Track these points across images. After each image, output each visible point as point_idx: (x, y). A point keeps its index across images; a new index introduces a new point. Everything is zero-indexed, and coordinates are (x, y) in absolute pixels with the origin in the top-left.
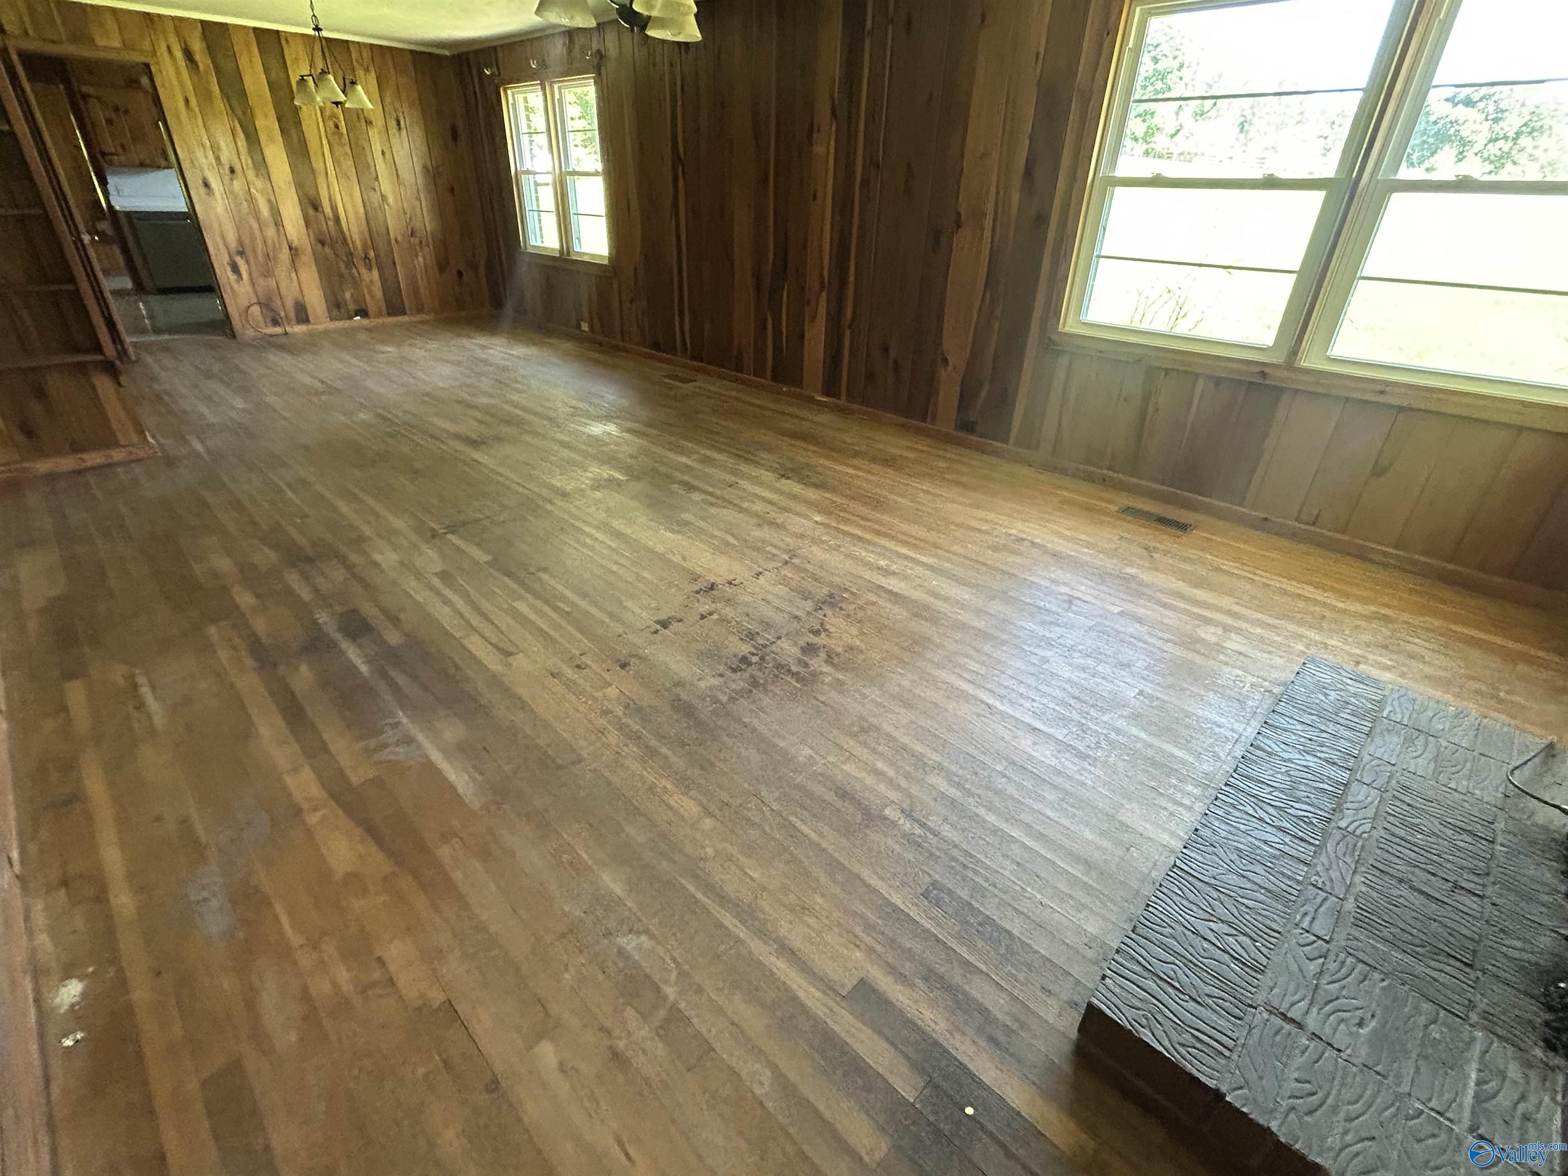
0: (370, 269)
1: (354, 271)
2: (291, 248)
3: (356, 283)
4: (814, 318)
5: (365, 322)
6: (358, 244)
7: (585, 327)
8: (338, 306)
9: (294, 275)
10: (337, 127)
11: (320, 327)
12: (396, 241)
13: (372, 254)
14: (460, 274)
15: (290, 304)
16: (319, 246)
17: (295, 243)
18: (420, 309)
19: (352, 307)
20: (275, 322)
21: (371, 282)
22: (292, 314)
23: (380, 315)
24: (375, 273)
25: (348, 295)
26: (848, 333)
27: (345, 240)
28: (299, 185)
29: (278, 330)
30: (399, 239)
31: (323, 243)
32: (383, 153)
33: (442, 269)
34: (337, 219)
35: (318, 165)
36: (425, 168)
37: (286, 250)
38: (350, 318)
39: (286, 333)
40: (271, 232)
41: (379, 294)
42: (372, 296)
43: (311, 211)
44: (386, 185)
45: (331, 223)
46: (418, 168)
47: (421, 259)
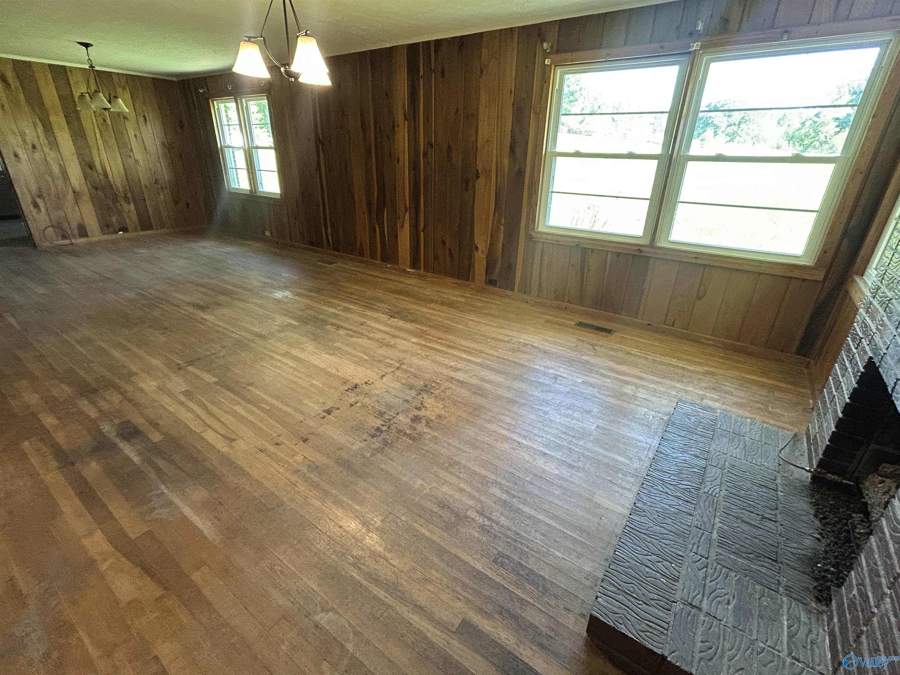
0: (129, 203)
1: (118, 204)
2: (74, 192)
3: (120, 212)
4: (402, 227)
5: (127, 235)
6: (121, 189)
7: (268, 233)
8: (108, 226)
9: (77, 208)
10: (105, 121)
11: (95, 239)
12: (146, 187)
13: (129, 195)
14: (188, 205)
15: (74, 224)
16: (94, 190)
17: (78, 189)
18: (162, 226)
19: (117, 226)
20: (64, 237)
21: (129, 211)
22: (76, 232)
23: (136, 230)
24: (132, 206)
25: (114, 220)
26: (422, 234)
27: (111, 186)
28: (79, 155)
29: (67, 242)
30: (147, 185)
31: (96, 189)
32: (135, 136)
33: (176, 202)
34: (106, 175)
35: (92, 142)
36: (163, 144)
37: (71, 192)
38: (116, 233)
39: (72, 244)
40: (60, 183)
41: (135, 218)
42: (131, 219)
43: (88, 170)
44: (138, 155)
45: (101, 177)
46: (158, 143)
47: (162, 197)
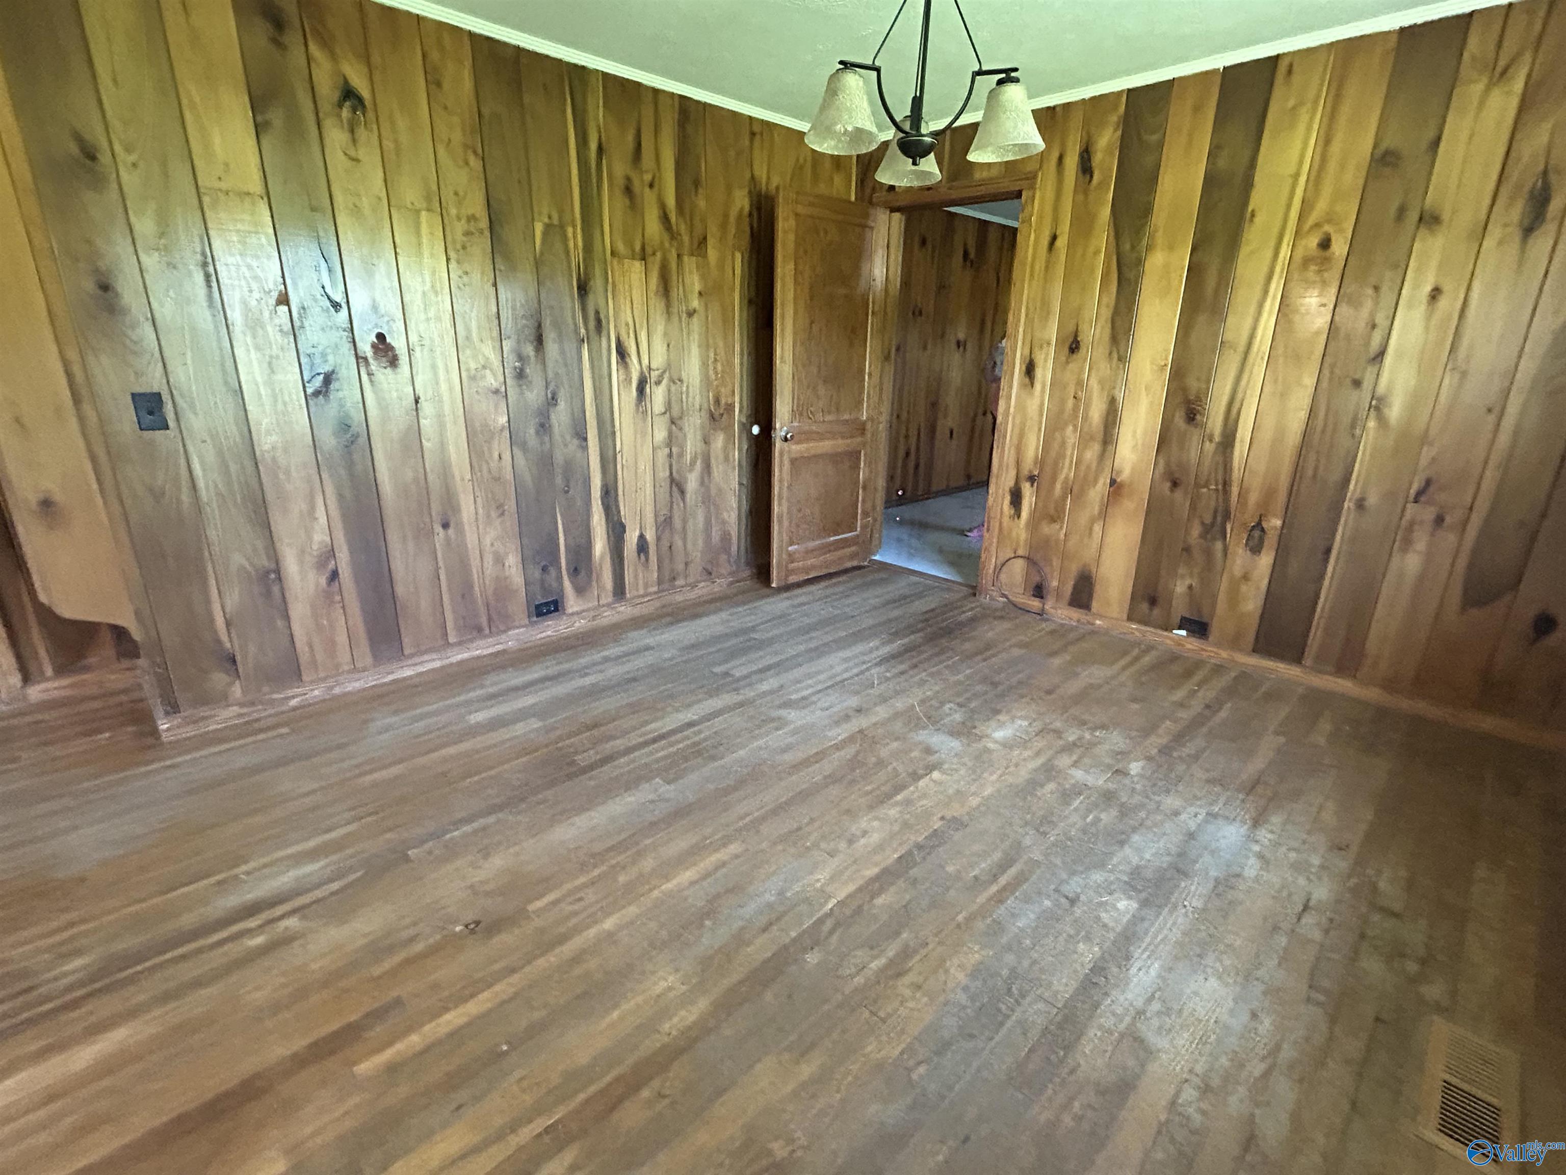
0: (1256, 549)
1: (1219, 545)
2: (1113, 482)
3: (1210, 569)
5: (1193, 644)
6: (1254, 497)
8: (1154, 600)
9: (1098, 527)
10: (1326, 243)
11: (1104, 624)
12: (1360, 504)
13: (1277, 520)
15: (1072, 570)
16: (1167, 486)
19: (1180, 608)
20: (1039, 591)
21: (1246, 577)
22: (1067, 588)
24: (1266, 560)
25: (1180, 588)
27: (1227, 484)
28: (1179, 372)
29: (1035, 603)
30: (1372, 500)
31: (1175, 484)
33: (1479, 597)
34: (1228, 443)
38: (1168, 628)
39: (1045, 614)
40: (1092, 452)
41: (1253, 603)
42: (1236, 603)
45: (1209, 451)
